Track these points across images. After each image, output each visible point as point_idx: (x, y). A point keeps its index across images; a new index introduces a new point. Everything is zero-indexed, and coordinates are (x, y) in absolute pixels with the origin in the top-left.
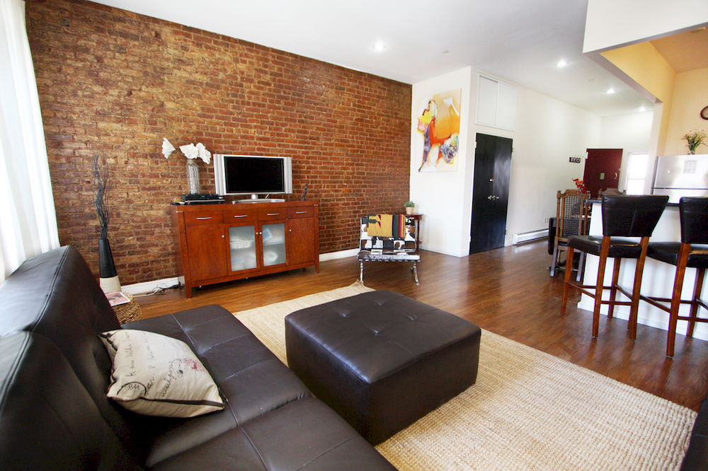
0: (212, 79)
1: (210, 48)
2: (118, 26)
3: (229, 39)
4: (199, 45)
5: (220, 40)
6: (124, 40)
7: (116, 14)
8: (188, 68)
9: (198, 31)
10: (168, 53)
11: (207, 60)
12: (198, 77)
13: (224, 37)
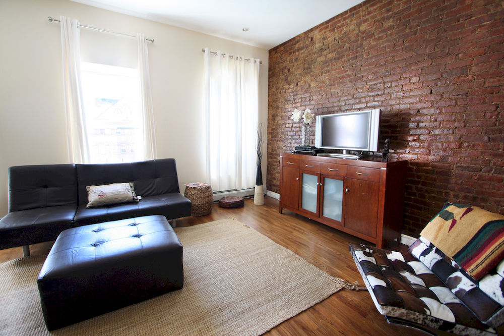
0: (339, 53)
1: (340, 27)
2: (297, 46)
3: (354, 8)
4: (333, 30)
5: (349, 14)
6: (298, 53)
7: (297, 39)
8: (325, 53)
9: (333, 18)
10: (316, 48)
11: (337, 38)
12: (330, 56)
13: (351, 10)
